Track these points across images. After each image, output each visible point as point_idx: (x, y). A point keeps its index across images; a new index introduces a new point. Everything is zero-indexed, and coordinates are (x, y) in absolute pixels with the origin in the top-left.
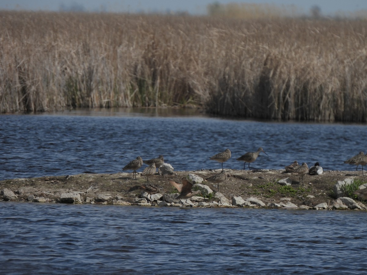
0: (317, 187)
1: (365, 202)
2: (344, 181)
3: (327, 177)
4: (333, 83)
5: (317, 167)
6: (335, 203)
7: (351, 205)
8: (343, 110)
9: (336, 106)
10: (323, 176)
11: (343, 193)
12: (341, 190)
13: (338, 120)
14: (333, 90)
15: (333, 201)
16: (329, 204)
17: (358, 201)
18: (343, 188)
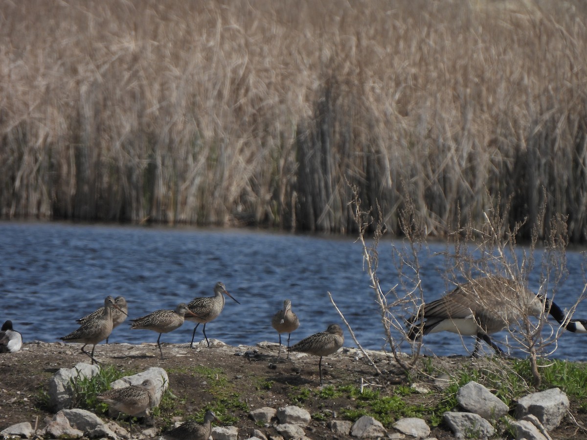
0: (6, 384)
1: (128, 423)
2: (74, 369)
3: (32, 359)
4: (48, 123)
5: (8, 332)
6: (52, 423)
7: (91, 429)
8: (73, 191)
9: (56, 181)
10: (23, 355)
11: (72, 399)
12: (68, 390)
13: (59, 214)
14: (49, 140)
15: (47, 418)
16: (36, 425)
17: (109, 419)
18: (72, 385)
